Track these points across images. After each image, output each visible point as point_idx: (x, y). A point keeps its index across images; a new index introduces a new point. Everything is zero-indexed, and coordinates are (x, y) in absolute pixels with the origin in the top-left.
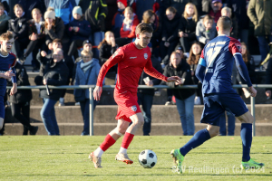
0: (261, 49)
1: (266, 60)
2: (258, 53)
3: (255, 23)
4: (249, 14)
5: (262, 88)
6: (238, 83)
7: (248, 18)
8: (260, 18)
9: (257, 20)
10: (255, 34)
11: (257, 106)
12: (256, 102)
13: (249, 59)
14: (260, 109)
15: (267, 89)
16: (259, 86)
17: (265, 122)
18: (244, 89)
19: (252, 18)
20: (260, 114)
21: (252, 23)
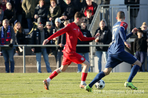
0: (29, 25)
1: (31, 32)
2: (27, 28)
3: (26, 11)
4: (23, 7)
5: (29, 47)
6: (16, 44)
7: (22, 9)
8: (28, 8)
9: (27, 9)
10: (26, 17)
11: (26, 56)
12: (26, 54)
13: (22, 31)
14: (28, 58)
15: (32, 47)
16: (27, 45)
17: (31, 65)
18: (19, 47)
19: (24, 9)
20: (28, 61)
21: (24, 11)
